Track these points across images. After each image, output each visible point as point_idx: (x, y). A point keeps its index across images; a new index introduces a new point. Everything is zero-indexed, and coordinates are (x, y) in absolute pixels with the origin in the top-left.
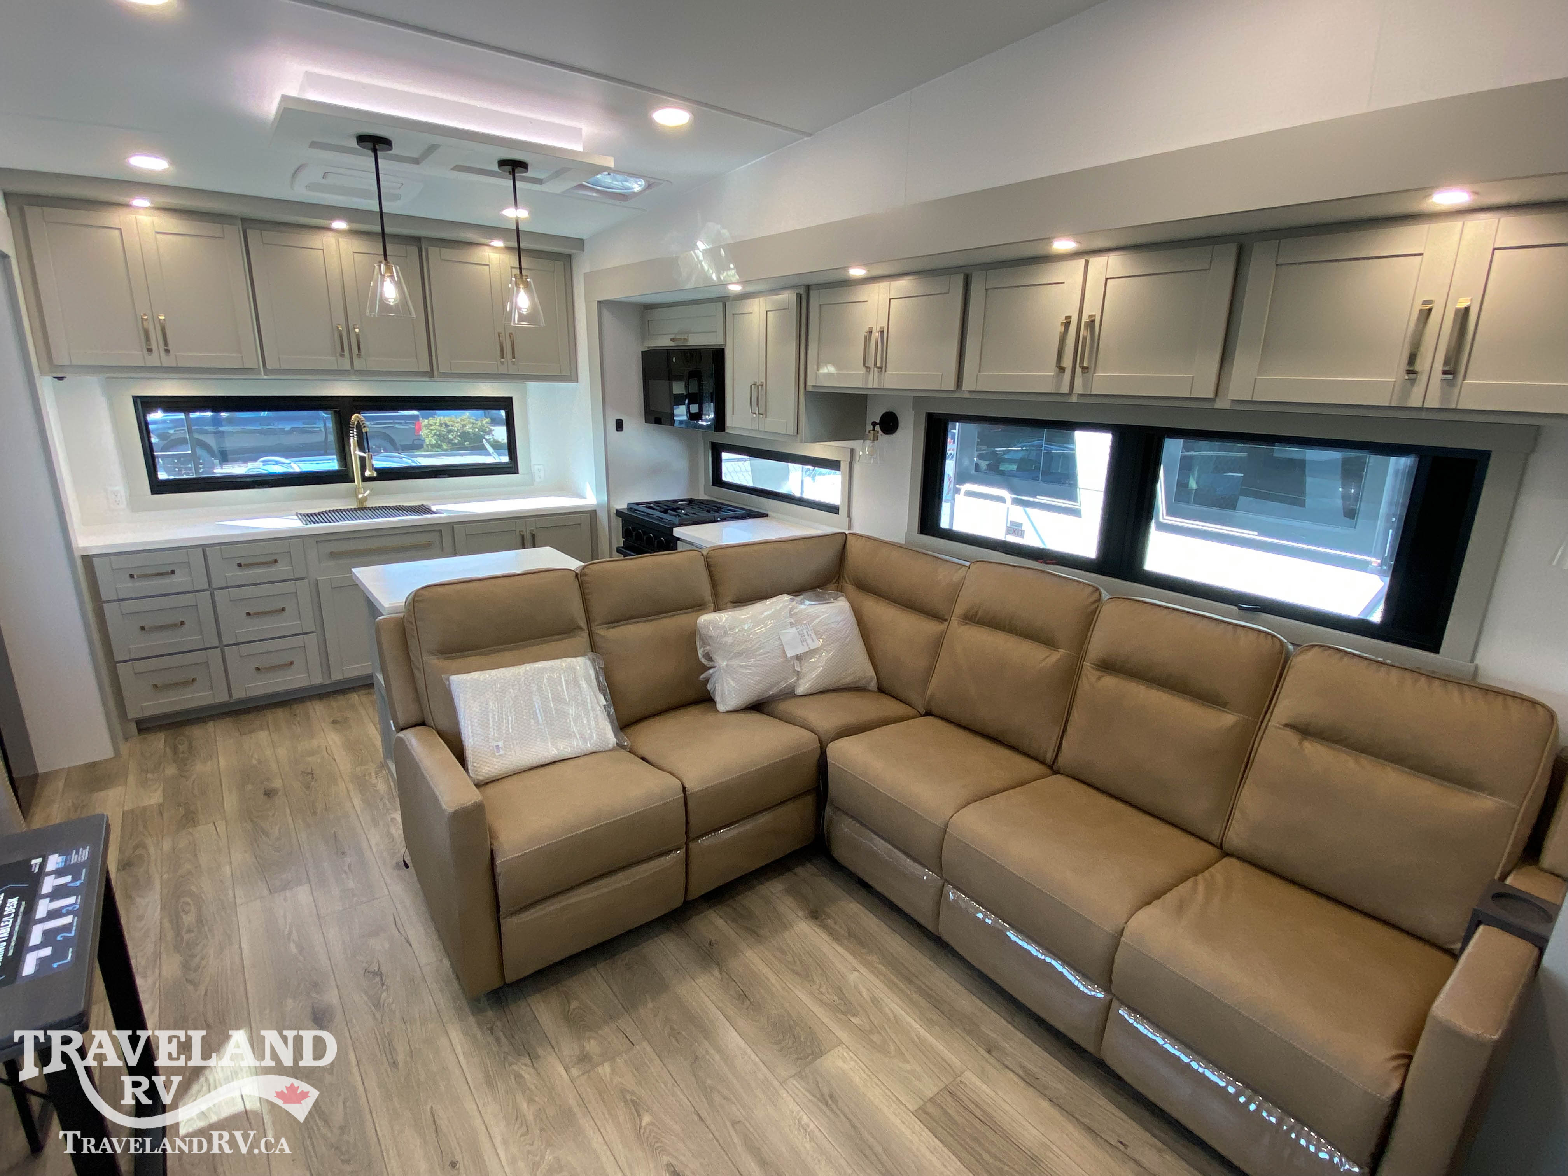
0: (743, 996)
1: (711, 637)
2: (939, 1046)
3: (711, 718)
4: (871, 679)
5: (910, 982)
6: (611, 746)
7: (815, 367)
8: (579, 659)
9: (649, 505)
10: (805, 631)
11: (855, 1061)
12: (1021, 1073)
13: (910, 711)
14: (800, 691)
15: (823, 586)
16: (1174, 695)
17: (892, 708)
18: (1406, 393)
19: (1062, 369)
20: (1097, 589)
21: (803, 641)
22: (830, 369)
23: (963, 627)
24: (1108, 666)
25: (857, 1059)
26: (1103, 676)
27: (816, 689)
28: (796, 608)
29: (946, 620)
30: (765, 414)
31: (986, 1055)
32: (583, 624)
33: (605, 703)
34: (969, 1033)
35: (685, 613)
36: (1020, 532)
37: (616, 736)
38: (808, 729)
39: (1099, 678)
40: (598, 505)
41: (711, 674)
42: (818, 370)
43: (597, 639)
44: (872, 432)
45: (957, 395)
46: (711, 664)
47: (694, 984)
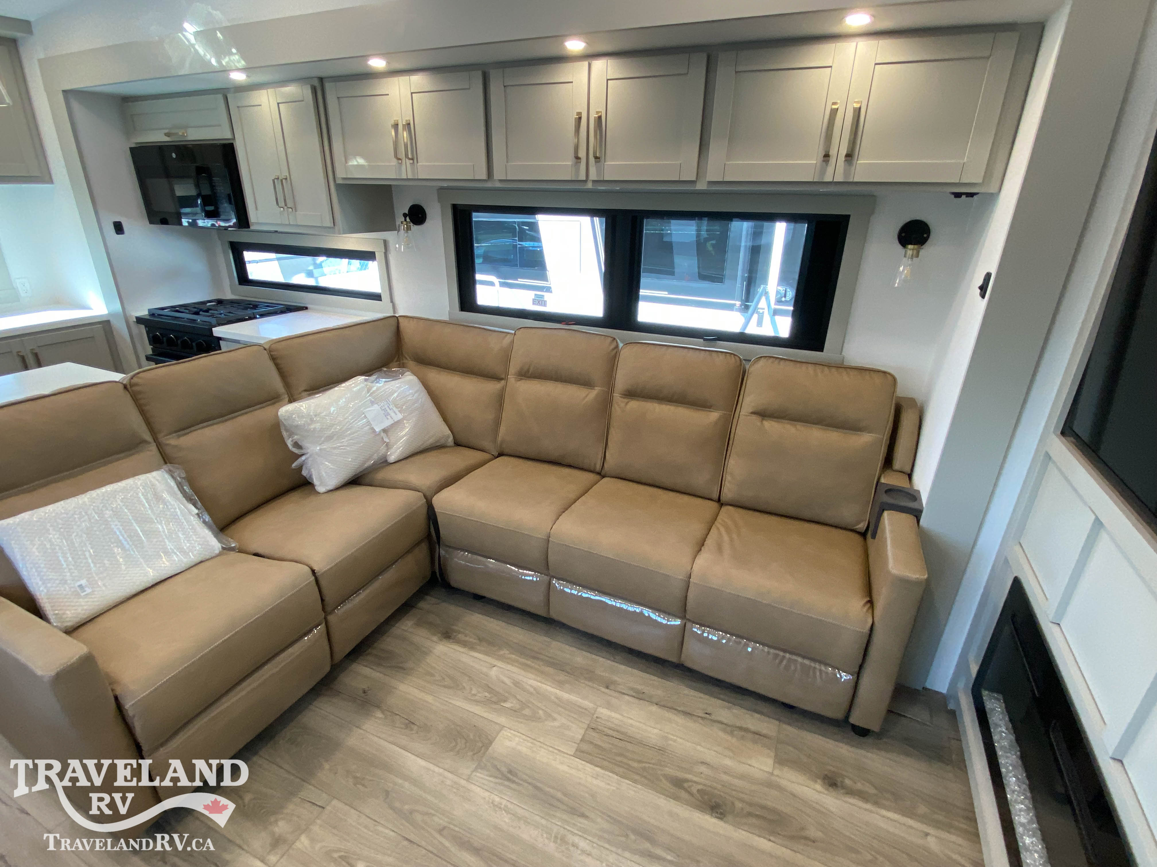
0: (409, 724)
1: (297, 426)
2: (573, 698)
3: (313, 501)
4: (448, 437)
5: (538, 659)
6: (217, 552)
7: (343, 159)
8: (154, 474)
9: (173, 308)
10: (386, 406)
11: (520, 737)
12: (634, 694)
13: (486, 456)
14: (392, 458)
15: (387, 364)
16: (677, 406)
17: (471, 457)
18: (823, 172)
19: (577, 158)
20: (614, 339)
21: (387, 415)
22: (361, 161)
23: (520, 382)
24: (631, 394)
25: (519, 734)
26: (628, 402)
27: (405, 455)
28: (372, 388)
29: (502, 379)
30: (295, 208)
31: (606, 691)
32: (147, 437)
33: (196, 511)
34: (590, 679)
35: (261, 408)
36: (543, 302)
37: (220, 541)
38: (413, 490)
39: (627, 403)
40: (109, 314)
41: (304, 461)
42: (346, 162)
43: (168, 450)
44: (405, 223)
45: (489, 185)
46: (302, 451)
47: (362, 731)
